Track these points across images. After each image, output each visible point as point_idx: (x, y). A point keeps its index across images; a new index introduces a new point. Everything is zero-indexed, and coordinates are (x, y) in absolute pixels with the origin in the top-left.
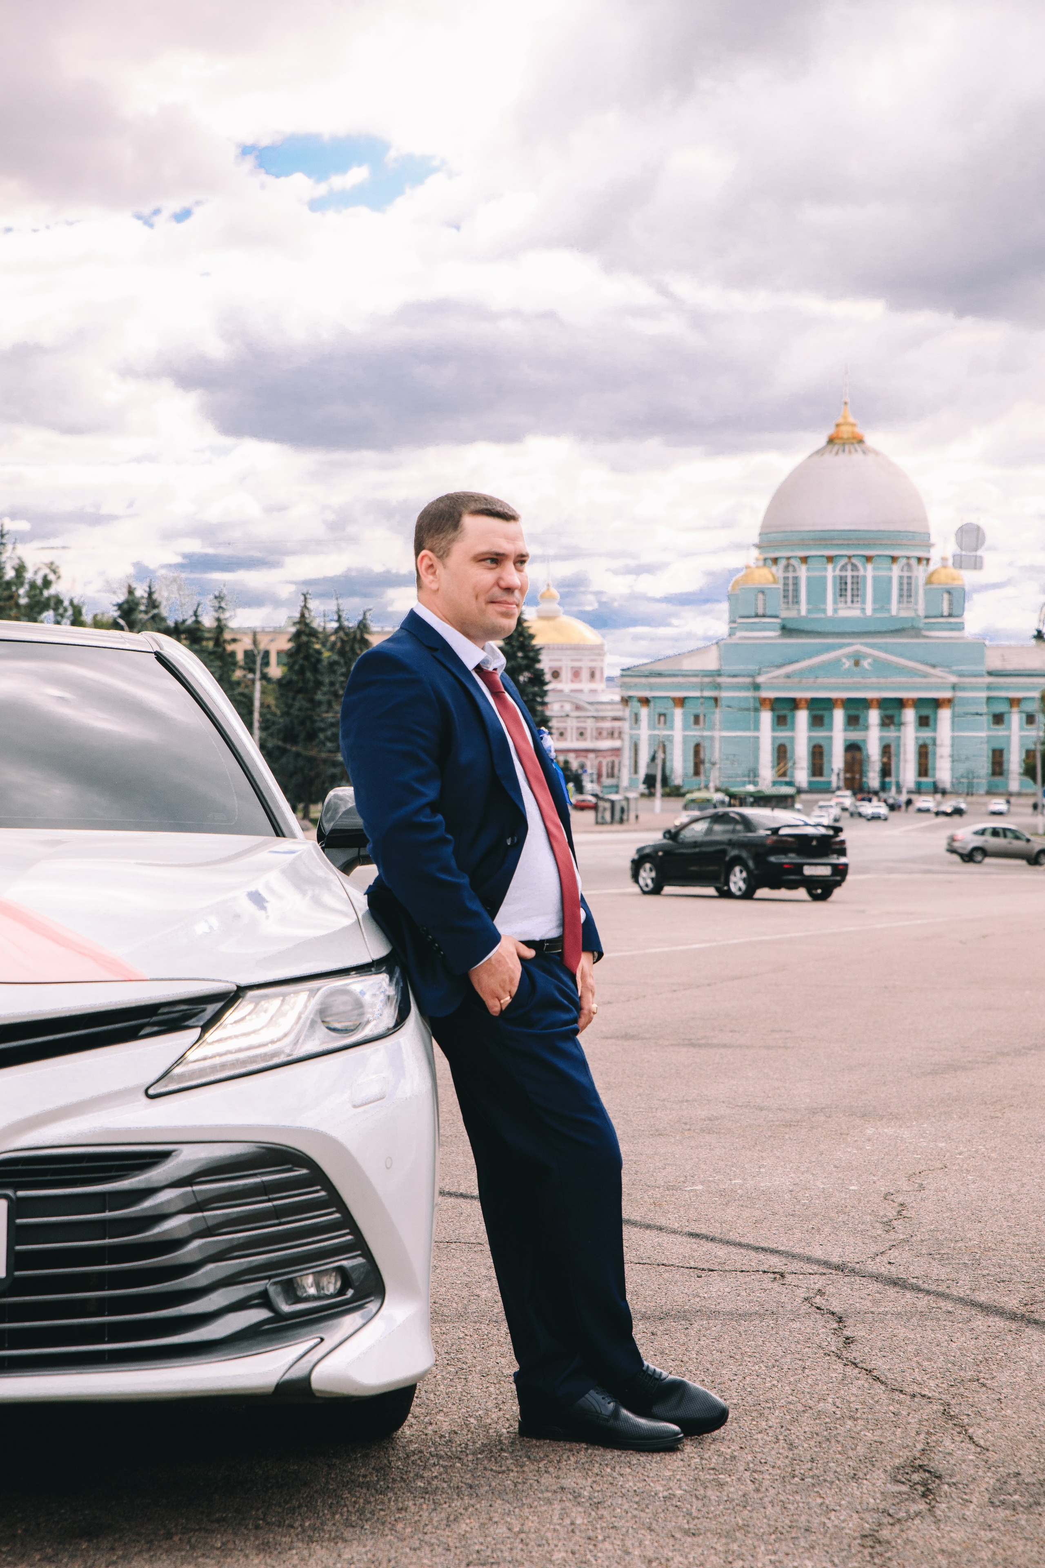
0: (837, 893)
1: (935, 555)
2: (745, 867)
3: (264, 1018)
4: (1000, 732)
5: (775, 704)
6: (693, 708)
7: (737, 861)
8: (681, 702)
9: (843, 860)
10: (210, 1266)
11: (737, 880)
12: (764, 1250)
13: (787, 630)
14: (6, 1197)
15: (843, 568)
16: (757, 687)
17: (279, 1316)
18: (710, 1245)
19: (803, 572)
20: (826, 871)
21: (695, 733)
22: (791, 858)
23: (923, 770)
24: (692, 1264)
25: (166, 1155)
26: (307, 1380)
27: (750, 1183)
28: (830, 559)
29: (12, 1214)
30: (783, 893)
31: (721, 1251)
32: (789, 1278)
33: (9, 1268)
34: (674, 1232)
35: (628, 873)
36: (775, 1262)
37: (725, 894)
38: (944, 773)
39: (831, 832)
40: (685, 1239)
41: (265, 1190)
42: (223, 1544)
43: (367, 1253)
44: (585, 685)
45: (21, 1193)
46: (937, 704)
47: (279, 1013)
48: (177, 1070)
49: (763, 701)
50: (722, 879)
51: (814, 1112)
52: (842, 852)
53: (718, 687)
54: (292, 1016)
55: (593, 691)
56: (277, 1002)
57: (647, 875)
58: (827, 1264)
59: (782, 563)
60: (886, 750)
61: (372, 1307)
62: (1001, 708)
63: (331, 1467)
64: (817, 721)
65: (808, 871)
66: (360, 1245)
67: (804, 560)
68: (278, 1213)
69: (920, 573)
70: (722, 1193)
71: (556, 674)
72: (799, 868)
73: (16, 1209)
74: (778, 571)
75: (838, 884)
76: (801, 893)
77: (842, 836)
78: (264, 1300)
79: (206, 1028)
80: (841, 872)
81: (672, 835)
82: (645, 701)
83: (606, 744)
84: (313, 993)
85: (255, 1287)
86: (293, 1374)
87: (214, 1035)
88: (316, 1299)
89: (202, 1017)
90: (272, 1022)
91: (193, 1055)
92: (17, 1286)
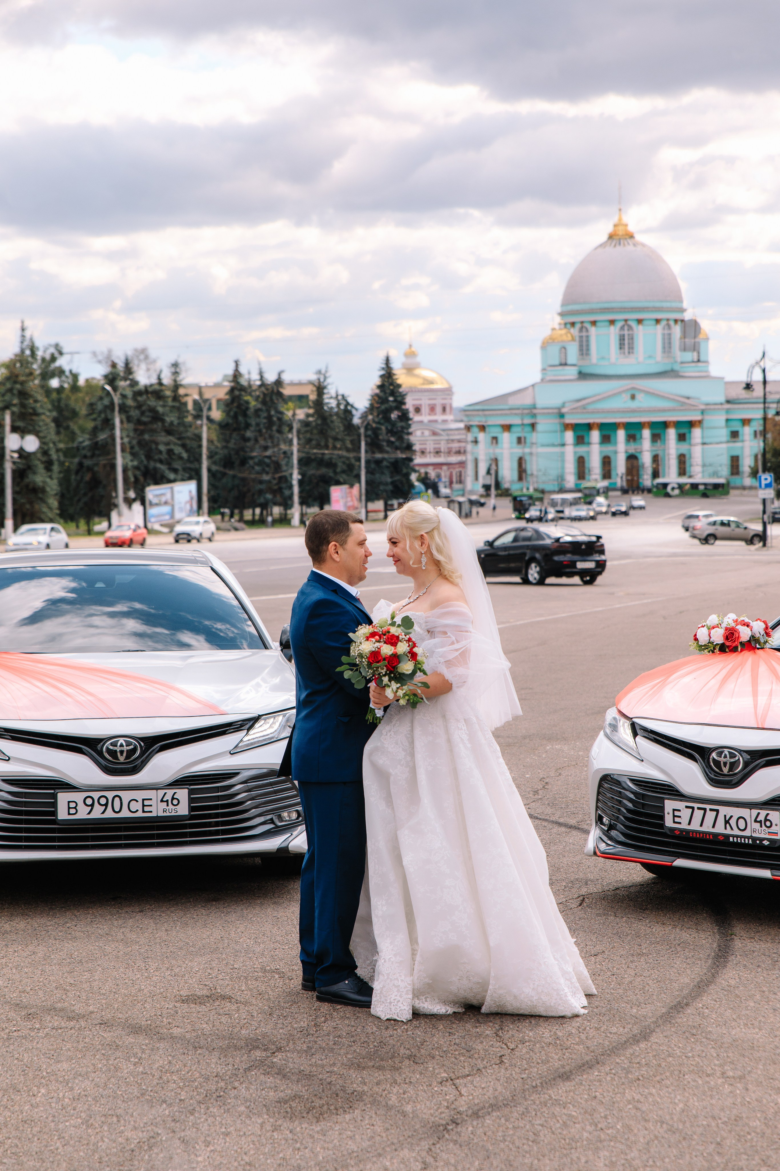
2: (539, 564)
3: (268, 725)
4: (737, 444)
5: (577, 428)
6: (517, 433)
7: (534, 560)
8: (507, 428)
9: (602, 558)
10: (254, 810)
11: (535, 573)
13: (584, 376)
14: (187, 788)
16: (561, 415)
17: (277, 827)
19: (594, 332)
20: (591, 565)
21: (519, 451)
22: (570, 557)
23: (683, 471)
25: (238, 774)
26: (287, 847)
28: (612, 322)
29: (190, 794)
30: (563, 581)
33: (190, 812)
37: (528, 583)
39: (594, 539)
41: (271, 784)
44: (439, 418)
45: (192, 787)
47: (273, 723)
48: (240, 745)
49: (567, 427)
50: (526, 571)
52: (602, 551)
53: (534, 415)
54: (278, 724)
55: (445, 422)
56: (272, 720)
59: (579, 326)
60: (656, 459)
62: (737, 427)
65: (582, 565)
67: (594, 323)
68: (276, 792)
72: (573, 564)
73: (191, 792)
74: (575, 331)
75: (600, 573)
76: (577, 580)
77: (603, 541)
78: (272, 821)
79: (249, 730)
80: (601, 566)
81: (490, 543)
82: (483, 428)
84: (284, 716)
85: (269, 817)
86: (283, 845)
87: (251, 732)
88: (289, 821)
89: (247, 726)
90: (271, 727)
91: (245, 739)
92: (192, 817)
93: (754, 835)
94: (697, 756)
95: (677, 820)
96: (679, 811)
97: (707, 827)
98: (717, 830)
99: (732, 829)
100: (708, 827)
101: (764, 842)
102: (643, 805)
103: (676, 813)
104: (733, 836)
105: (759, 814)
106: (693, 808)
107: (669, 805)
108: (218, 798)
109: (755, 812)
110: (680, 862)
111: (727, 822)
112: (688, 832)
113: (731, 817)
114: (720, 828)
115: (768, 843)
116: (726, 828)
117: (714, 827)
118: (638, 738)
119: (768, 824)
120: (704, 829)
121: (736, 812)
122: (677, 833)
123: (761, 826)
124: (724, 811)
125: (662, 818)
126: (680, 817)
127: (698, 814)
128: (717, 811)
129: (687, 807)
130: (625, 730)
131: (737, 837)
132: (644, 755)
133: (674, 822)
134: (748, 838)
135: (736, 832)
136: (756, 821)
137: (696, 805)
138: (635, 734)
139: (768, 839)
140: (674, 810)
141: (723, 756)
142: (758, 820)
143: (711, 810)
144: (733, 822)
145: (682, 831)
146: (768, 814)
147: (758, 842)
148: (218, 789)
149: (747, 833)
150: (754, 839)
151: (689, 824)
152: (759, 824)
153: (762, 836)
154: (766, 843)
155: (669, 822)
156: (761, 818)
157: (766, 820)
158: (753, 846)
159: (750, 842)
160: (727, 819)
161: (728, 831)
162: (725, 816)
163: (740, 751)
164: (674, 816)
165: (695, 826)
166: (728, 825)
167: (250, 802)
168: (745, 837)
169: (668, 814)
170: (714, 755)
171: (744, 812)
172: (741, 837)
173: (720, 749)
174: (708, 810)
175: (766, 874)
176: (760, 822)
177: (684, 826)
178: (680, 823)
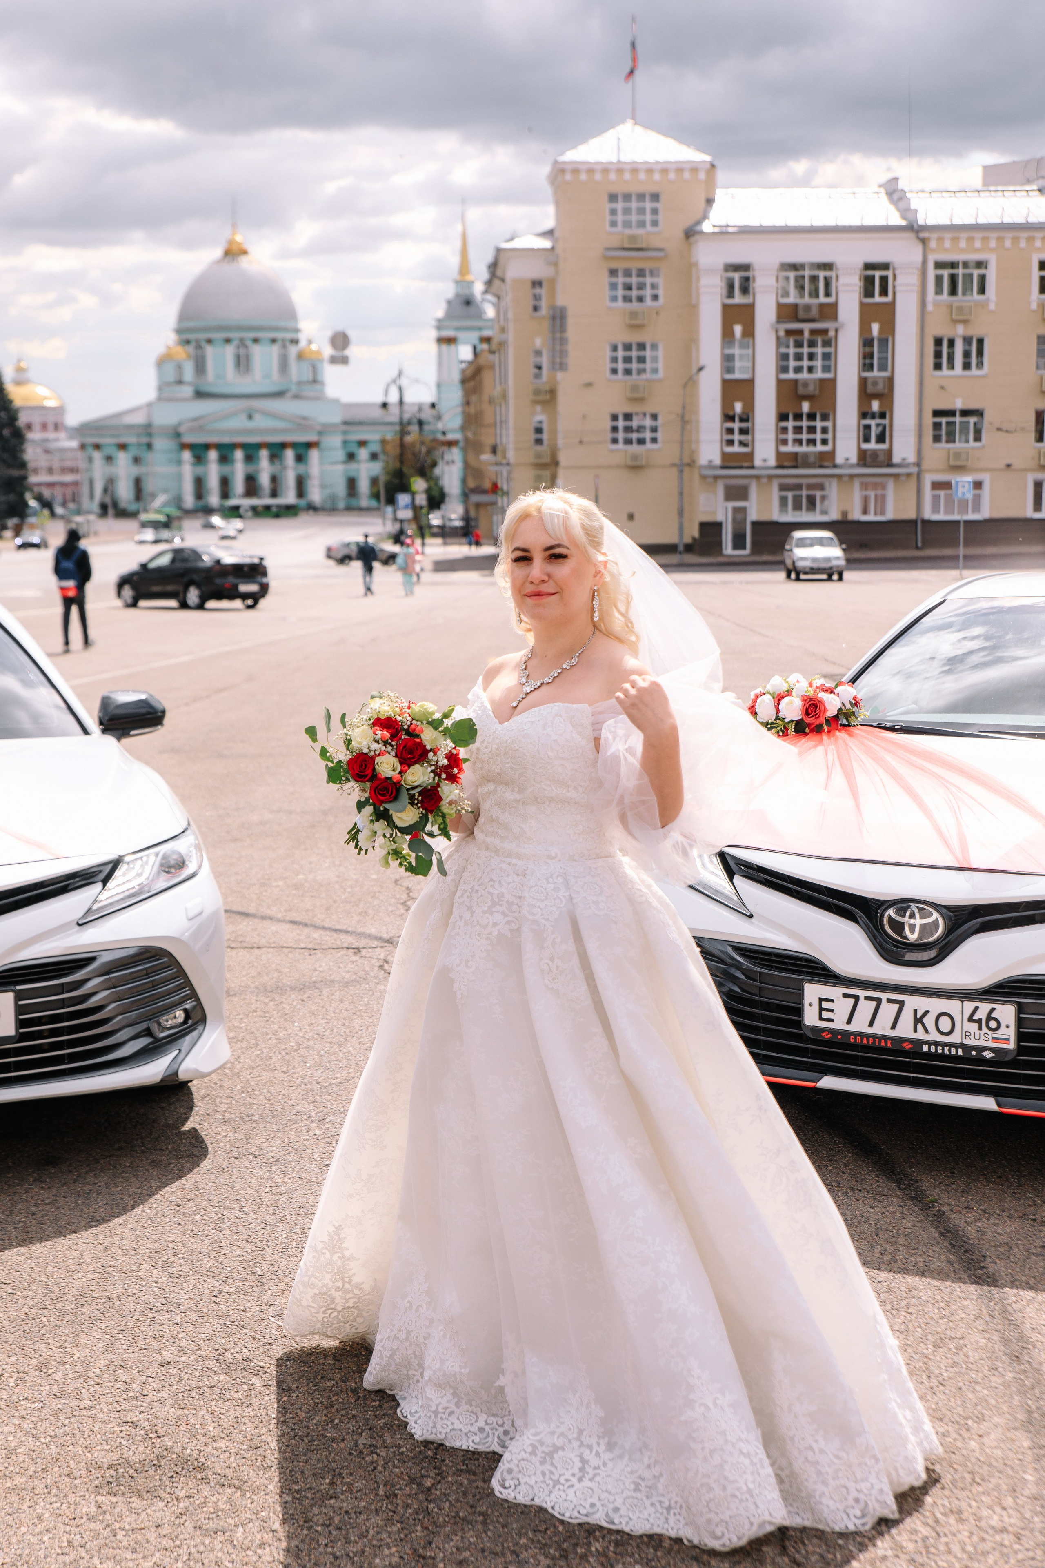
0: (263, 603)
1: (303, 338)
2: (198, 586)
3: (134, 872)
4: (353, 466)
5: (191, 447)
6: (133, 452)
7: (191, 583)
8: (123, 447)
9: (264, 580)
11: (193, 595)
12: (341, 931)
13: (200, 394)
14: (13, 990)
15: (238, 347)
16: (178, 435)
17: (157, 1040)
18: (306, 930)
19: (209, 350)
20: (253, 588)
21: (135, 471)
22: (231, 580)
23: (301, 492)
24: (302, 946)
25: (93, 959)
26: (176, 1074)
27: (311, 877)
28: (228, 341)
29: (17, 999)
30: (225, 604)
31: (316, 934)
32: (364, 952)
33: (17, 1030)
34: (279, 921)
35: (113, 591)
36: (350, 940)
37: (184, 605)
38: (315, 495)
39: (256, 561)
40: (288, 926)
42: (131, 1163)
43: (198, 1000)
44: (51, 435)
45: (18, 987)
46: (309, 445)
47: (143, 868)
48: (94, 908)
49: (184, 446)
50: (181, 595)
51: (325, 813)
52: (264, 574)
53: (150, 435)
54: (147, 870)
55: (57, 440)
56: (138, 863)
57: (128, 592)
58: (380, 939)
59: (193, 344)
60: (274, 479)
61: (200, 1028)
62: (353, 448)
63: (163, 1108)
64: (224, 459)
65: (244, 588)
66: (194, 995)
67: (209, 341)
68: (154, 985)
69: (293, 350)
70: (296, 887)
71: (29, 427)
72: (235, 587)
73: (19, 996)
74: (191, 349)
75: (263, 596)
76: (238, 603)
77: (265, 563)
78: (148, 1032)
79: (105, 882)
80: (264, 589)
81: (144, 566)
82: (97, 447)
83: (68, 478)
84: (157, 855)
85: (144, 1026)
86: (169, 1072)
87: (109, 885)
88: (171, 1028)
89: (102, 876)
90: (139, 875)
91: (101, 897)
92: (22, 1037)
93: (967, 1042)
94: (859, 913)
95: (825, 1015)
96: (832, 1001)
97: (882, 1028)
98: (897, 1033)
99: (927, 1031)
100: (884, 1028)
101: (985, 1054)
102: (760, 988)
103: (825, 1005)
104: (930, 1043)
105: (977, 1008)
106: (857, 998)
107: (812, 992)
108: (63, 1003)
109: (969, 1006)
110: (828, 1082)
111: (918, 1021)
112: (846, 1034)
113: (927, 1012)
114: (905, 1030)
115: (992, 1055)
116: (915, 1030)
117: (893, 1027)
118: (737, 879)
119: (993, 1024)
120: (876, 1030)
121: (936, 1005)
122: (826, 1036)
123: (980, 1028)
124: (912, 1002)
125: (799, 1011)
126: (832, 1011)
127: (866, 1008)
128: (902, 1003)
129: (845, 996)
130: (703, 865)
131: (937, 1044)
132: (752, 908)
133: (821, 1019)
134: (957, 1046)
135: (934, 1036)
136: (971, 1020)
137: (862, 993)
138: (731, 875)
139: (992, 1049)
140: (821, 1000)
141: (908, 913)
142: (976, 1017)
143: (889, 1001)
144: (929, 1021)
145: (835, 1032)
146: (993, 1010)
147: (974, 1053)
148: (63, 989)
149: (955, 1038)
150: (967, 1048)
151: (849, 1022)
152: (976, 1025)
153: (981, 1043)
154: (988, 1055)
155: (811, 1018)
156: (982, 1014)
157: (989, 1018)
158: (966, 1059)
159: (960, 1052)
160: (919, 1015)
161: (920, 1035)
162: (915, 1011)
163: (936, 906)
164: (821, 1009)
165: (860, 1025)
166: (919, 1026)
167: (113, 1005)
168: (951, 1045)
169: (811, 1005)
170: (891, 912)
171: (952, 1006)
172: (944, 1045)
173: (902, 904)
174: (884, 1001)
175: (987, 1103)
176: (979, 1021)
177: (839, 1023)
178: (832, 1020)
